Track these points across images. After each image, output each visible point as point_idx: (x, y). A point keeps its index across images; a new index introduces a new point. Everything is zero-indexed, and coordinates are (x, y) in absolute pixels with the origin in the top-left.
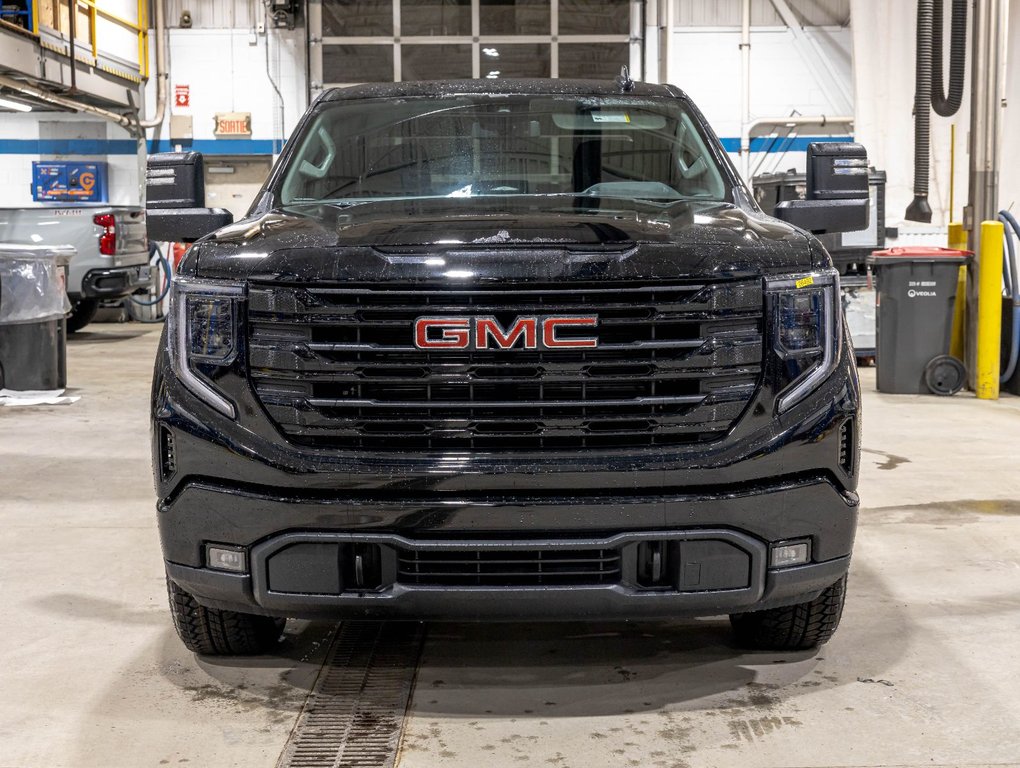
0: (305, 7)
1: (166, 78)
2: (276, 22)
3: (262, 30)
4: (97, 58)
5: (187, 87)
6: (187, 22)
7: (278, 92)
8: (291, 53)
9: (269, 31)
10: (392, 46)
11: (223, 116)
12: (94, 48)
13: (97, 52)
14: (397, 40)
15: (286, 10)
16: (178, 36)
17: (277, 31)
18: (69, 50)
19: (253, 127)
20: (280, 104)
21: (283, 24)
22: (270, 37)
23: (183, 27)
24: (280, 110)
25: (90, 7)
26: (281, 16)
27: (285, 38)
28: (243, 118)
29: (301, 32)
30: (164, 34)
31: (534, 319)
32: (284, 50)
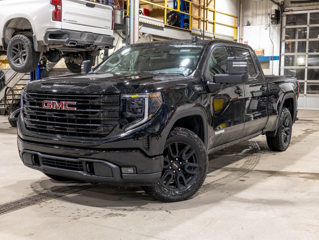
0: (281, 18)
1: (242, 40)
2: (272, 23)
3: (269, 25)
4: (215, 35)
5: (247, 42)
6: (248, 24)
7: (272, 43)
8: (276, 31)
9: (271, 25)
10: (307, 27)
11: (256, 50)
12: (214, 33)
13: (215, 34)
14: (308, 26)
15: (275, 19)
16: (246, 28)
17: (273, 25)
18: (203, 34)
19: (265, 53)
20: (273, 46)
21: (274, 23)
22: (271, 27)
23: (247, 25)
24: (273, 48)
25: (214, 22)
26: (274, 21)
27: (275, 27)
28: (262, 50)
29: (280, 25)
30: (242, 28)
31: (64, 102)
32: (275, 30)
